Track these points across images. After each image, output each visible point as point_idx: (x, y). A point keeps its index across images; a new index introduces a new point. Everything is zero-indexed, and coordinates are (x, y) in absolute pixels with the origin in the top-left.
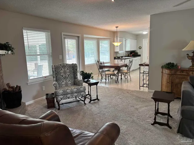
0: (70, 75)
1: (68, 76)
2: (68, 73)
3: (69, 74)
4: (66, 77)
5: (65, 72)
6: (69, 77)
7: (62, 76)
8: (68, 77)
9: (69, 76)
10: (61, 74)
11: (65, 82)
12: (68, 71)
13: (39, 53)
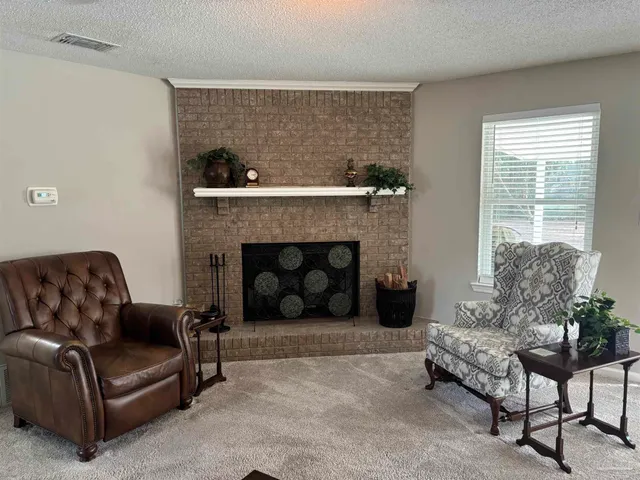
0: (548, 296)
1: (539, 297)
2: (546, 287)
3: (545, 290)
4: (531, 299)
5: (536, 280)
6: (540, 305)
7: (523, 291)
8: (537, 303)
9: (542, 299)
10: (523, 285)
11: (522, 316)
12: (549, 278)
13: (542, 196)
